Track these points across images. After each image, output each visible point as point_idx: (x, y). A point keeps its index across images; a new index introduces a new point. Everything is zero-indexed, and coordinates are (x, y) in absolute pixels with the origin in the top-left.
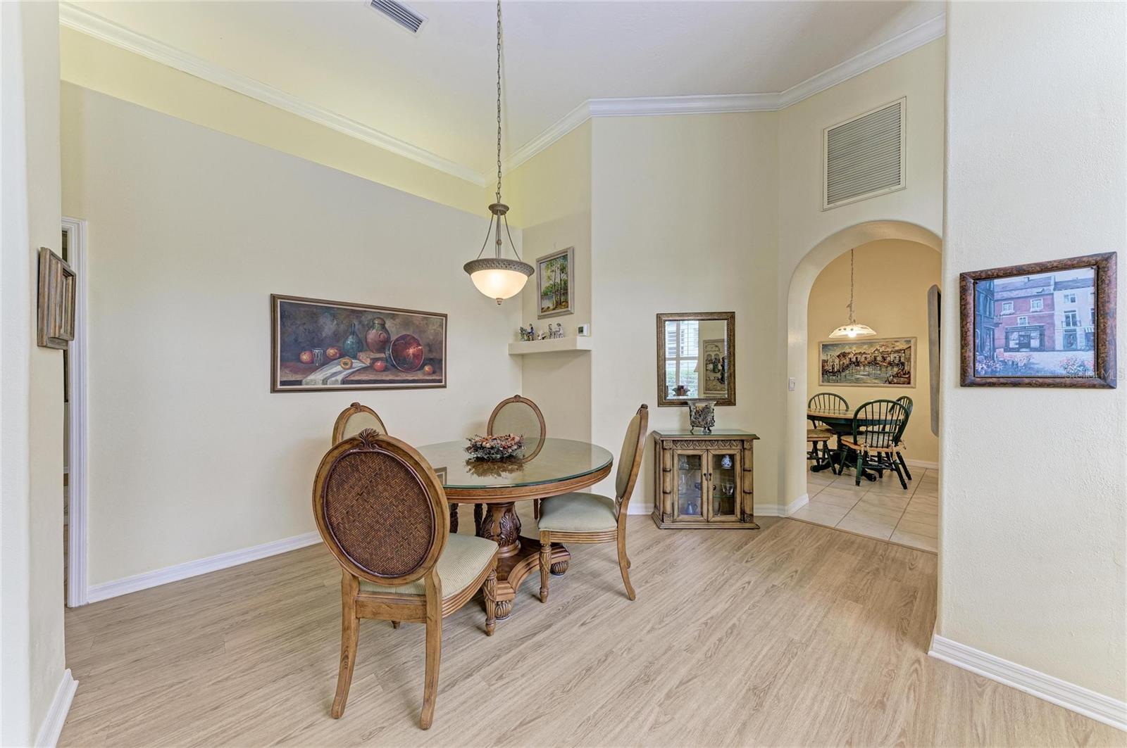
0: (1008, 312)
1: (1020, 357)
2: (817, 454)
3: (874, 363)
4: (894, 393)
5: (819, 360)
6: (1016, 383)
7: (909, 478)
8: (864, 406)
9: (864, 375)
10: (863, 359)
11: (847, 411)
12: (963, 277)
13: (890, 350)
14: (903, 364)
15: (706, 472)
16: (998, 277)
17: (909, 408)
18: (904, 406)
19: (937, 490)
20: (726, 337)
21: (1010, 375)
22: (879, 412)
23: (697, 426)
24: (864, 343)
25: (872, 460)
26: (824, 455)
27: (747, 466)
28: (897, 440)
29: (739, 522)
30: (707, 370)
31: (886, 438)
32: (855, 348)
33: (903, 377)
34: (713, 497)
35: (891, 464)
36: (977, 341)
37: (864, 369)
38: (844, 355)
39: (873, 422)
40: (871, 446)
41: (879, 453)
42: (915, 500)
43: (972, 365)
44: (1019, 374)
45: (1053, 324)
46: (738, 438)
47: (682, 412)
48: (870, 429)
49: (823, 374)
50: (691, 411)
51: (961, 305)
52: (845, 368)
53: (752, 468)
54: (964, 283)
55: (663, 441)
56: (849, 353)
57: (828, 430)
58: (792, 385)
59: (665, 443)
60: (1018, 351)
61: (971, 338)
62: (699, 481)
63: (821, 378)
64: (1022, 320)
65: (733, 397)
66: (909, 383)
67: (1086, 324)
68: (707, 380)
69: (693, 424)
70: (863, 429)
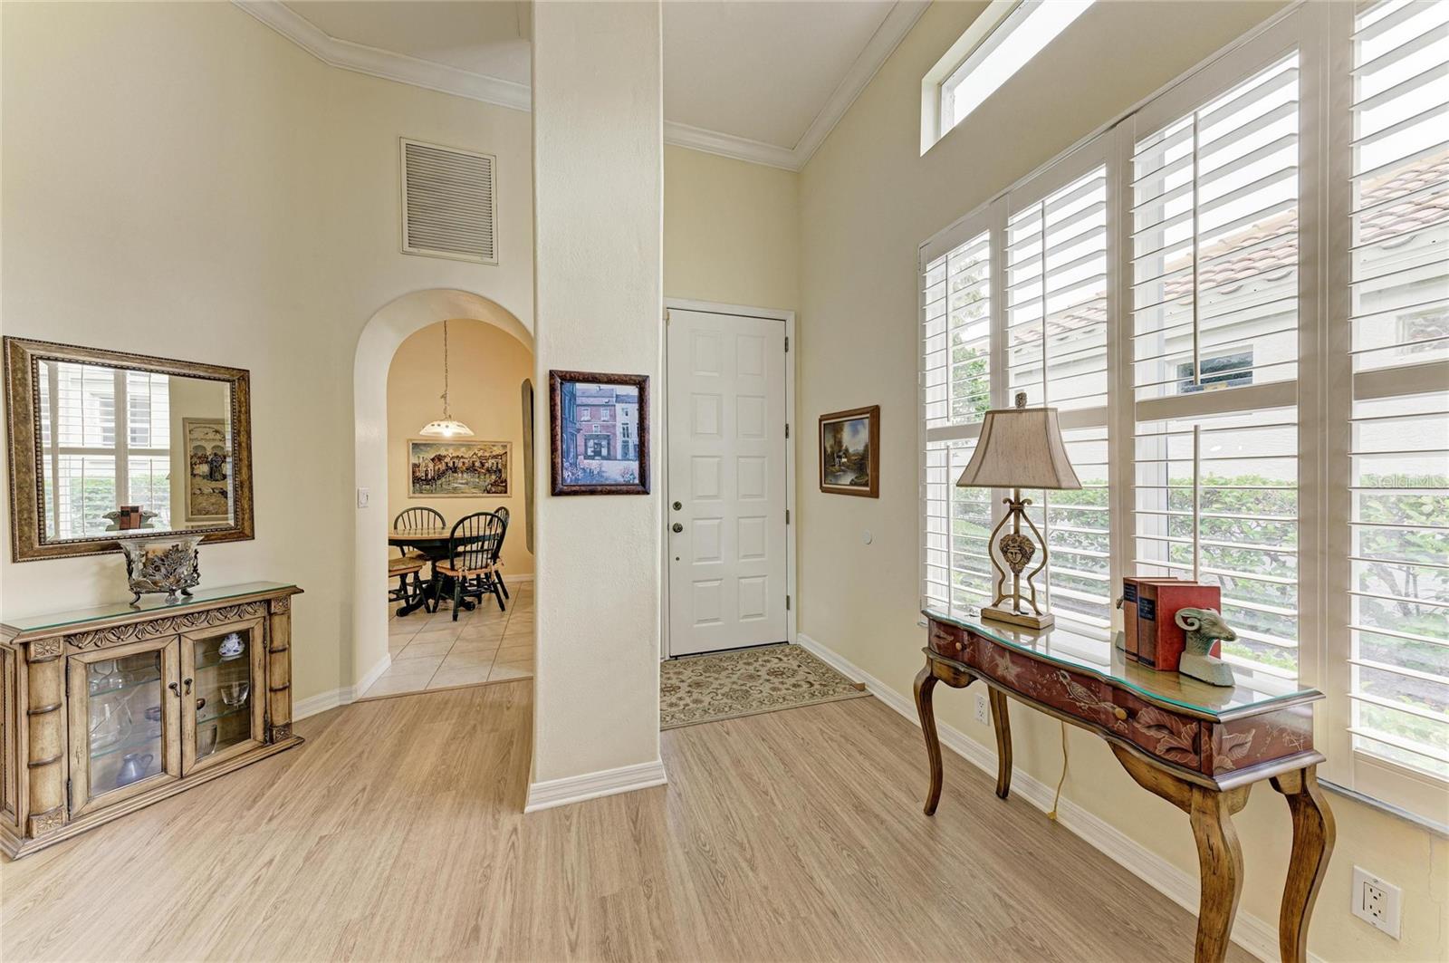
0: (586, 419)
1: (594, 464)
2: (406, 592)
3: (471, 469)
4: (491, 503)
5: (408, 463)
6: (592, 491)
7: (507, 597)
8: (462, 521)
9: (462, 484)
10: (460, 465)
11: (443, 528)
12: (552, 374)
13: (488, 455)
14: (500, 471)
15: (175, 680)
16: (579, 381)
17: (506, 519)
18: (500, 518)
19: (532, 604)
20: (228, 416)
21: (588, 483)
22: (477, 527)
23: (148, 592)
24: (463, 445)
25: (471, 585)
26: (415, 591)
27: (277, 643)
28: (495, 557)
29: (262, 747)
30: (193, 475)
31: (485, 556)
32: (451, 451)
33: (500, 486)
34: (197, 724)
35: (489, 586)
36: (564, 447)
37: (462, 477)
38: (439, 458)
39: (472, 540)
40: (470, 569)
41: (478, 576)
42: (513, 620)
43: (560, 472)
44: (594, 482)
45: (615, 434)
46: (260, 598)
47: (103, 567)
48: (468, 548)
49: (414, 483)
50: (130, 562)
51: (551, 406)
52: (440, 475)
53: (289, 643)
54: (553, 381)
55: (26, 645)
56: (445, 457)
57: (419, 557)
58: (363, 499)
59: (32, 647)
60: (593, 459)
61: (559, 443)
62: (158, 703)
63: (411, 488)
64: (596, 430)
65: (247, 524)
66: (506, 492)
67: (634, 439)
68: (194, 494)
69: (137, 589)
70: (461, 549)
